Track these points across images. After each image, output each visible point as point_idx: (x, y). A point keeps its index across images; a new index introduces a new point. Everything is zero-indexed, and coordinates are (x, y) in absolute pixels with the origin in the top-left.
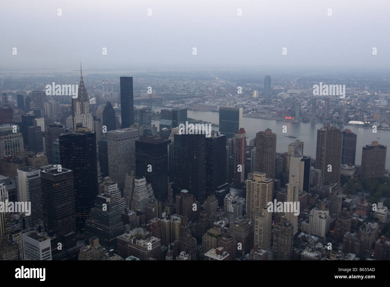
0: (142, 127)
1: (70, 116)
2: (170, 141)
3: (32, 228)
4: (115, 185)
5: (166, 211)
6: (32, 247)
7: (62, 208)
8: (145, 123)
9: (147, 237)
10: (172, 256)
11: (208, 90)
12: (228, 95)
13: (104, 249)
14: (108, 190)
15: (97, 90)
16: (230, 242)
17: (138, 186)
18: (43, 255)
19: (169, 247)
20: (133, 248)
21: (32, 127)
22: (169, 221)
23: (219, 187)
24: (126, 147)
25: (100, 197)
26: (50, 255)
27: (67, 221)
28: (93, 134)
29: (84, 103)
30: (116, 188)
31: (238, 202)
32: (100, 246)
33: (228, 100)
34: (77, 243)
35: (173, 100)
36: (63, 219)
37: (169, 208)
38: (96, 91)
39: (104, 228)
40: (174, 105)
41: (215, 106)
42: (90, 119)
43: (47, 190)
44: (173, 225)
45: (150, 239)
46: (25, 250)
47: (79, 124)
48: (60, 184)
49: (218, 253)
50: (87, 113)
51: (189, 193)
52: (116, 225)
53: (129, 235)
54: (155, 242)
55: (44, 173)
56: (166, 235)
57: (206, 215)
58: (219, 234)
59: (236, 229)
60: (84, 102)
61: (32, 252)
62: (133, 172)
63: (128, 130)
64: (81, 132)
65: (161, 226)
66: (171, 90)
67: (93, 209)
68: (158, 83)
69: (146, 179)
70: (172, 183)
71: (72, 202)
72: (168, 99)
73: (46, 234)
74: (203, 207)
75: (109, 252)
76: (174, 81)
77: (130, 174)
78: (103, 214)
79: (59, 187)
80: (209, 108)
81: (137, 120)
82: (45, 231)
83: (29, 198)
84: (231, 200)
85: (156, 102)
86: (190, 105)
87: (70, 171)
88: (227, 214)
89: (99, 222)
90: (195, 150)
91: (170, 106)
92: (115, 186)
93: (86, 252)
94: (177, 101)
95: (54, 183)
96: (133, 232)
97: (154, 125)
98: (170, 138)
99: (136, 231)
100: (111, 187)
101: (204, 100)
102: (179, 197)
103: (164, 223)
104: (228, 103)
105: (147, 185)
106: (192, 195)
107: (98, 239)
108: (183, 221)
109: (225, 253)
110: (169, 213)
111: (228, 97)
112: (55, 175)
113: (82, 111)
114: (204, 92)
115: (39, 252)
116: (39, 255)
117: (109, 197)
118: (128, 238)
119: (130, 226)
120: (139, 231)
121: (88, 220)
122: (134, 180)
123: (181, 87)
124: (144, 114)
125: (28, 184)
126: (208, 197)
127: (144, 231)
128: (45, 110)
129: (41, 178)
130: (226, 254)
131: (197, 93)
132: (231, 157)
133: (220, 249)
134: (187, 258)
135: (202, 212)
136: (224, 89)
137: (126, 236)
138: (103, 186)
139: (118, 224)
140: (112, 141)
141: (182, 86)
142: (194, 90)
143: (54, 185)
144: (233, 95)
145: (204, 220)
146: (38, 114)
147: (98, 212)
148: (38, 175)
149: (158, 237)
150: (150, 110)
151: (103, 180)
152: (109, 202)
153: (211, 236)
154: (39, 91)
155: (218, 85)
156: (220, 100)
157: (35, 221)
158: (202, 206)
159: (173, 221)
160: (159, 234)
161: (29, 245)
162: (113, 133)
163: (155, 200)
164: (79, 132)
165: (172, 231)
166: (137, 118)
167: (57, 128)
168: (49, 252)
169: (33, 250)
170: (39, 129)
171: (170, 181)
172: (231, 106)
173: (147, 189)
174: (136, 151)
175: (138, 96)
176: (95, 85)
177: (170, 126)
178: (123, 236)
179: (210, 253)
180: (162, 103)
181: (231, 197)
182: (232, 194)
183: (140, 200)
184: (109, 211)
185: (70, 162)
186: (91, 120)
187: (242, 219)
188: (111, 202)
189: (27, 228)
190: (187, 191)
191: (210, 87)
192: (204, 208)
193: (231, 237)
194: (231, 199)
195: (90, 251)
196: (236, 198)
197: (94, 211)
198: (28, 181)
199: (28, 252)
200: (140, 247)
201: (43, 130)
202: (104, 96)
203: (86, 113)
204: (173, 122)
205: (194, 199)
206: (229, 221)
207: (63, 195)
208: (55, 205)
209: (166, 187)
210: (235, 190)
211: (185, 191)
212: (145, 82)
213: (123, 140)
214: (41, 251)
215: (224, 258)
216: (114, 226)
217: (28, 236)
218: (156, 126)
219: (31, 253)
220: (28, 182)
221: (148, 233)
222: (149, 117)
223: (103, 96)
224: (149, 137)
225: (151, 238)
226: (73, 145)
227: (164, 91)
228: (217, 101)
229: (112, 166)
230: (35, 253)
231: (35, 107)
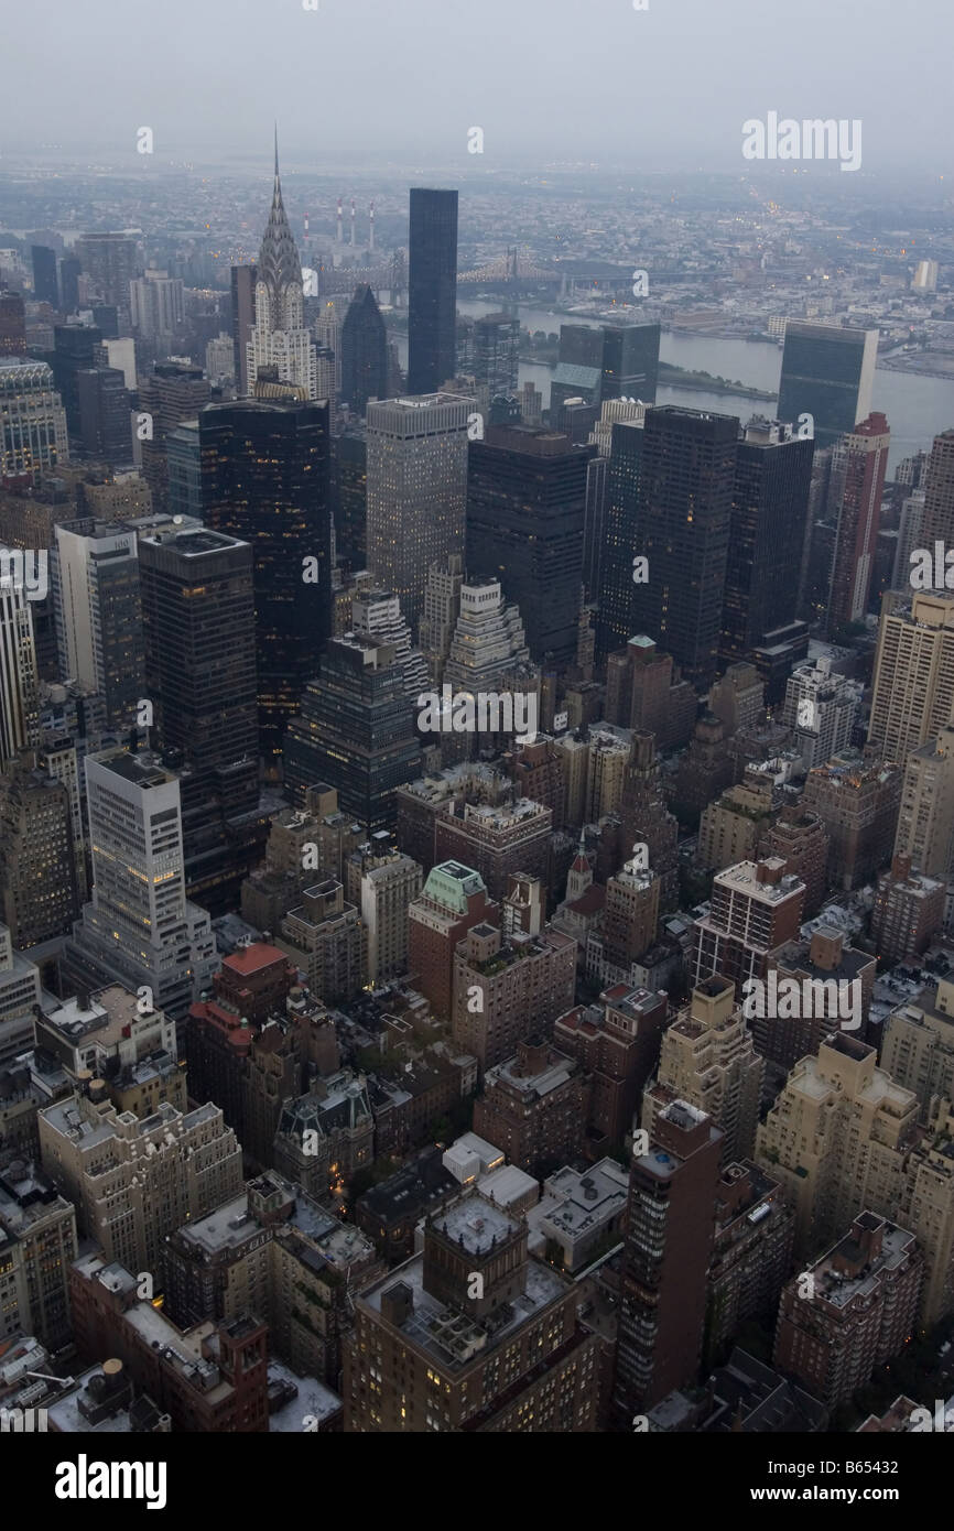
0: (486, 388)
1: (221, 334)
2: (594, 450)
3: (106, 735)
4: (392, 602)
5: (570, 709)
6: (115, 802)
7: (214, 673)
8: (494, 375)
9: (506, 798)
10: (591, 872)
11: (735, 253)
12: (813, 277)
13: (356, 828)
14: (364, 619)
15: (314, 237)
16: (806, 839)
17: (470, 612)
18: (154, 833)
19: (583, 839)
20: (451, 833)
21: (92, 371)
22: (580, 745)
23: (767, 635)
24: (434, 465)
25: (340, 645)
26: (175, 835)
27: (229, 722)
28: (320, 409)
29: (283, 291)
30: (393, 614)
31: (840, 695)
32: (340, 816)
33: (813, 296)
34: (262, 800)
35: (600, 288)
36: (214, 715)
37: (579, 698)
38: (311, 242)
39: (354, 753)
40: (603, 306)
41: (759, 318)
42: (305, 352)
43: (160, 608)
44: (595, 763)
45: (515, 805)
46: (94, 812)
47: (268, 371)
48: (209, 590)
49: (764, 877)
50: (295, 328)
51: (659, 648)
52: (394, 747)
53: (441, 786)
54: (531, 817)
55: (149, 547)
56: (567, 795)
57: (718, 734)
58: (765, 807)
59: (830, 796)
60: (284, 287)
61: (116, 820)
62: (455, 560)
63: (441, 402)
64: (276, 401)
65: (553, 764)
66: (593, 247)
67: (315, 683)
68: (539, 218)
69: (503, 591)
70: (594, 606)
71: (246, 657)
72: (580, 284)
73: (157, 762)
74: (706, 703)
75: (370, 837)
76: (605, 213)
77: (444, 566)
78: (349, 705)
79: (203, 600)
80: (737, 325)
81: (466, 360)
82: (154, 748)
83: (97, 631)
84: (816, 688)
85: (535, 291)
86: (664, 310)
87: (241, 544)
88: (796, 737)
89: (333, 732)
90: (692, 492)
91: (588, 310)
92: (393, 607)
93: (293, 833)
94: (612, 293)
95: (186, 583)
96: (455, 777)
97: (530, 385)
98: (593, 439)
99: (464, 773)
100: (378, 610)
101: (718, 294)
102: (620, 663)
103: (563, 755)
104: (812, 306)
105: (503, 610)
106: (671, 658)
107: (335, 791)
108: (641, 753)
109: (791, 879)
110: (579, 717)
111: (816, 282)
112: (189, 555)
113: (279, 319)
114: (722, 259)
115: (142, 823)
116: (142, 831)
117: (372, 645)
118: (436, 797)
119: (439, 751)
120: (477, 774)
121: (295, 721)
122: (457, 589)
123: (629, 237)
124: (491, 339)
125: (95, 580)
126: (730, 670)
127: (495, 777)
128: (133, 308)
129: (140, 563)
130: (794, 885)
131: (691, 264)
132: (820, 523)
133: (774, 864)
134: (647, 885)
135: (706, 724)
136: (798, 249)
137: (430, 787)
138: (348, 606)
139: (401, 744)
140: (383, 440)
141: (635, 232)
142: (681, 250)
143: (186, 591)
144: (835, 277)
145: (710, 751)
146: (108, 325)
147: (331, 697)
148: (126, 552)
149: (540, 802)
150: (516, 323)
151: (347, 583)
152: (371, 664)
153: (734, 815)
154: (107, 236)
155: (776, 235)
156: (783, 293)
157: (117, 713)
158: (701, 700)
159: (599, 747)
160: (546, 791)
161: (104, 796)
162: (388, 408)
163: (532, 665)
164: (268, 400)
165: (590, 784)
166: (467, 351)
167: (183, 380)
168: (173, 826)
169: (118, 813)
170: (119, 379)
171: (587, 602)
172: (826, 322)
173: (505, 626)
174: (471, 481)
175: (470, 268)
176: (307, 217)
177: (591, 391)
178: (419, 786)
179: (734, 875)
180: (558, 299)
181: (814, 674)
182: (820, 665)
183: (479, 663)
184: (371, 698)
185: (238, 510)
186: (309, 354)
187: (856, 762)
188: (379, 665)
189: (91, 733)
190: (653, 643)
191: (742, 240)
192: (710, 708)
193: (812, 822)
194: (814, 682)
195: (305, 831)
196: (834, 682)
197: (319, 693)
198: (94, 570)
199: (103, 817)
200: (477, 831)
201: (131, 383)
202: (340, 261)
203: (291, 326)
204: (604, 376)
205: (673, 671)
206: (805, 764)
207: (218, 631)
208: (191, 662)
209: (573, 622)
210: (829, 649)
211: (645, 642)
212: (493, 213)
213: (422, 436)
214: (147, 820)
215: (787, 896)
216: (388, 749)
217: (103, 764)
218: (536, 390)
219: (113, 824)
220: (96, 576)
221: (507, 784)
222: (513, 349)
223: (337, 261)
224: (519, 432)
225: (521, 801)
226: (250, 448)
227: (565, 248)
228: (768, 298)
229: (380, 532)
230: (129, 823)
231: (96, 297)
